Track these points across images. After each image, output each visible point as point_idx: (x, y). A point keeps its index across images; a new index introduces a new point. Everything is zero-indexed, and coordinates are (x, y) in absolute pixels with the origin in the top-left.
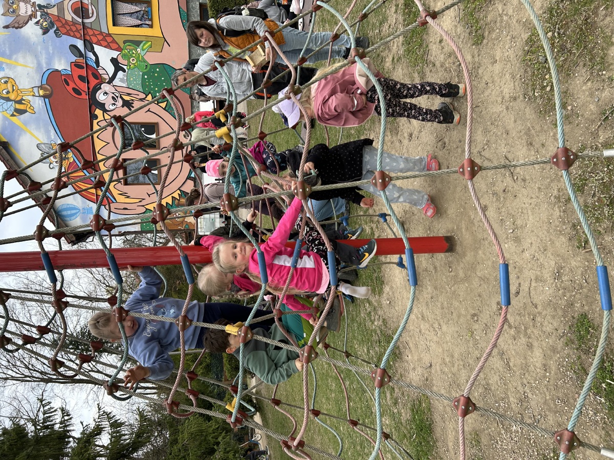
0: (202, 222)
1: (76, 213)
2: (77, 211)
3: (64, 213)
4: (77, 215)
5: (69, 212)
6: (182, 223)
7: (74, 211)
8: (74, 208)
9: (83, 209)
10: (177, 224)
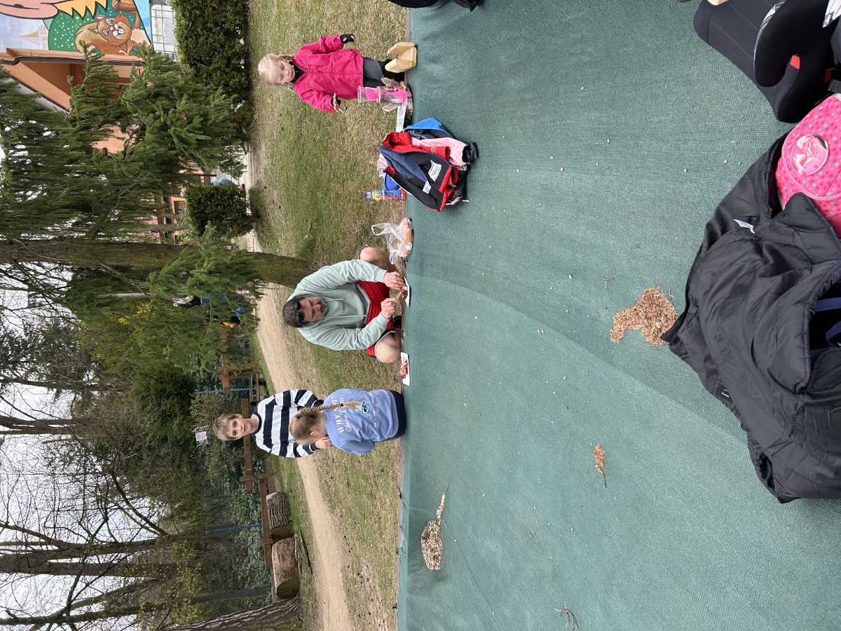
0: (160, 26)
6: (126, 43)
10: (117, 45)
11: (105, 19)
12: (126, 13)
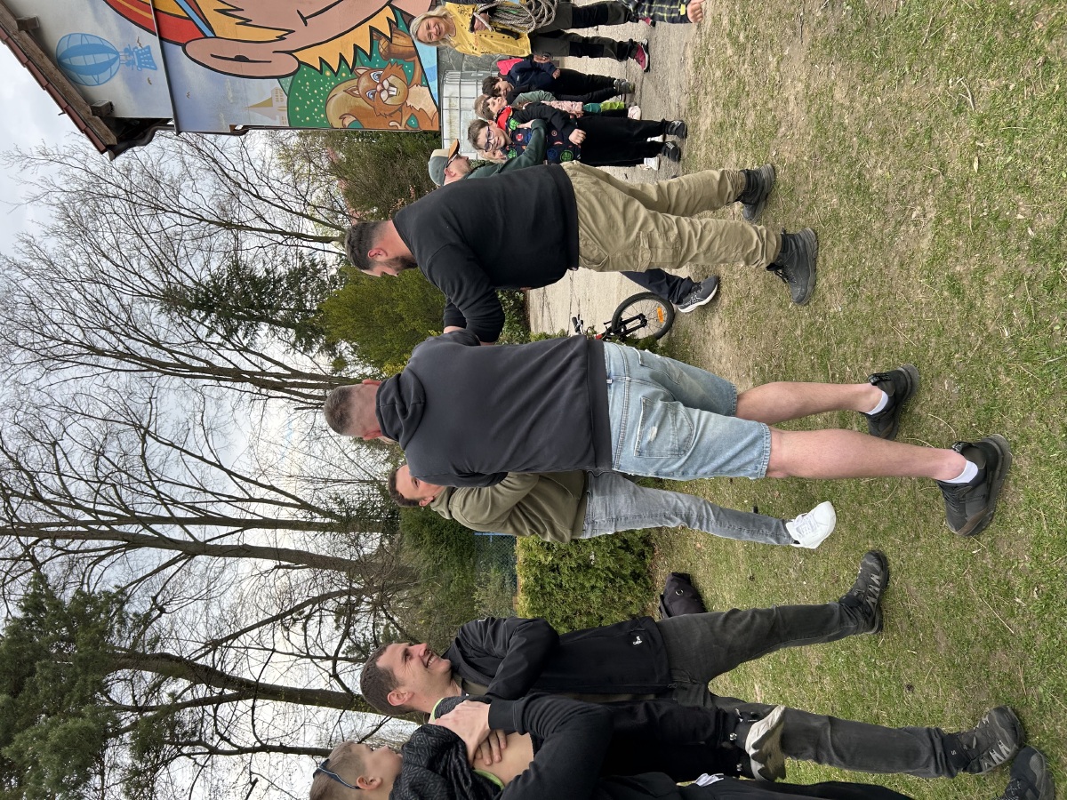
0: (456, 121)
1: (109, 64)
2: (112, 56)
3: (78, 61)
4: (114, 67)
5: (90, 60)
6: (400, 110)
7: (102, 58)
8: (102, 48)
9: (126, 50)
10: (387, 113)
11: (368, 73)
12: (400, 62)
